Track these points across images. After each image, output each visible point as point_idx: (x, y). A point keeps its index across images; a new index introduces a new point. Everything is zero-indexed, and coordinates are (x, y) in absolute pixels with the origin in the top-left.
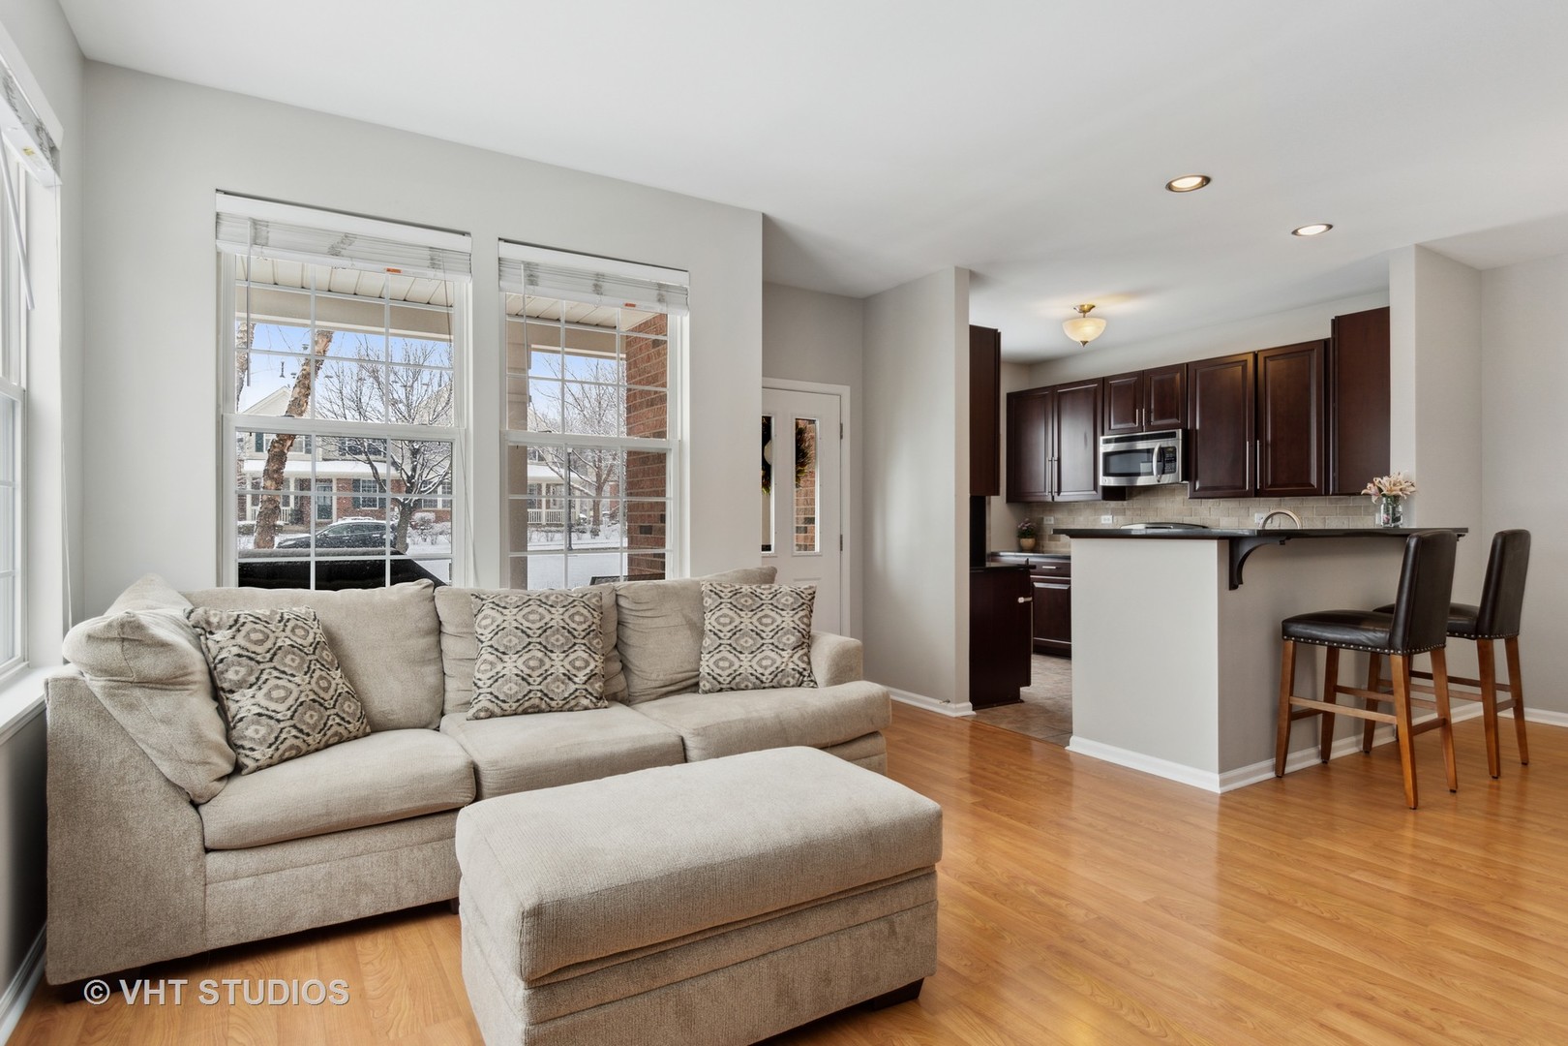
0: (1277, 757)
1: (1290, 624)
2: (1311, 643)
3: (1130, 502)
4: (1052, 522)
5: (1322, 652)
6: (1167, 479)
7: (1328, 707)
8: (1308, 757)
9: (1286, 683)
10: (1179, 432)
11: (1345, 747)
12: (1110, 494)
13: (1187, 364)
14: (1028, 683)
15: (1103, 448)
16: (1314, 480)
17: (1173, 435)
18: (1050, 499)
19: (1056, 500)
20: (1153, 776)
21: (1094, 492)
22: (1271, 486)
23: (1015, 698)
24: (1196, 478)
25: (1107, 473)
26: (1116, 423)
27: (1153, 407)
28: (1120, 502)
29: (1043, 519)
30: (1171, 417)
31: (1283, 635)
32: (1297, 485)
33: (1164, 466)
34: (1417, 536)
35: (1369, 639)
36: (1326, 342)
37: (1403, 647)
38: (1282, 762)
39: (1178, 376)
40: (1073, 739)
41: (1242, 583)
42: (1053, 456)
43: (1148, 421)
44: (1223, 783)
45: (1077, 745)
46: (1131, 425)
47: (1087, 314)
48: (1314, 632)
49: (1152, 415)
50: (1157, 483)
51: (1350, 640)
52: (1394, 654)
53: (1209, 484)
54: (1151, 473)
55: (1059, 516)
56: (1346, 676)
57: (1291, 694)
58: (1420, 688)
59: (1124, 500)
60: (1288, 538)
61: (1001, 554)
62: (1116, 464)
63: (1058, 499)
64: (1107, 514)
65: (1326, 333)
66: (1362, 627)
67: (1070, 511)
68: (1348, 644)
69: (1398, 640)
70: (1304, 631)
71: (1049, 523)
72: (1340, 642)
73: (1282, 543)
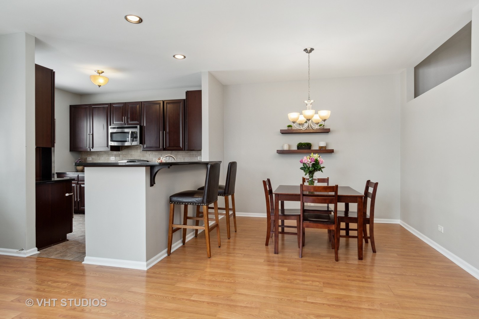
0: (168, 248)
1: (172, 197)
2: (179, 204)
3: (122, 152)
4: (91, 159)
5: (183, 206)
6: (134, 143)
7: (185, 227)
8: (179, 244)
9: (171, 220)
10: (138, 126)
11: (189, 237)
12: (114, 149)
13: (141, 102)
14: (71, 231)
15: (110, 131)
16: (181, 146)
17: (136, 127)
18: (89, 150)
19: (91, 150)
20: (120, 268)
21: (107, 148)
22: (169, 147)
23: (65, 239)
24: (145, 144)
25: (112, 141)
26: (115, 122)
27: (129, 116)
28: (118, 152)
29: (87, 158)
30: (136, 121)
31: (170, 202)
32: (177, 147)
33: (133, 139)
34: (210, 164)
35: (197, 201)
36: (184, 100)
37: (206, 202)
38: (170, 250)
39: (138, 106)
40: (86, 258)
41: (155, 184)
42: (90, 133)
43: (127, 122)
44: (147, 265)
45: (88, 260)
46: (121, 122)
47: (101, 75)
48: (180, 200)
49: (129, 119)
50: (131, 145)
51: (191, 201)
52: (204, 205)
53: (148, 146)
54: (129, 141)
55: (93, 157)
56: (190, 213)
57: (173, 223)
58: (211, 213)
59: (120, 151)
60: (171, 166)
61: (67, 173)
62: (115, 137)
63: (92, 150)
64: (113, 156)
65: (184, 97)
66: (195, 197)
67: (98, 155)
68: (190, 203)
69: (205, 200)
70: (177, 200)
71: (89, 160)
72: (188, 203)
73: (169, 167)
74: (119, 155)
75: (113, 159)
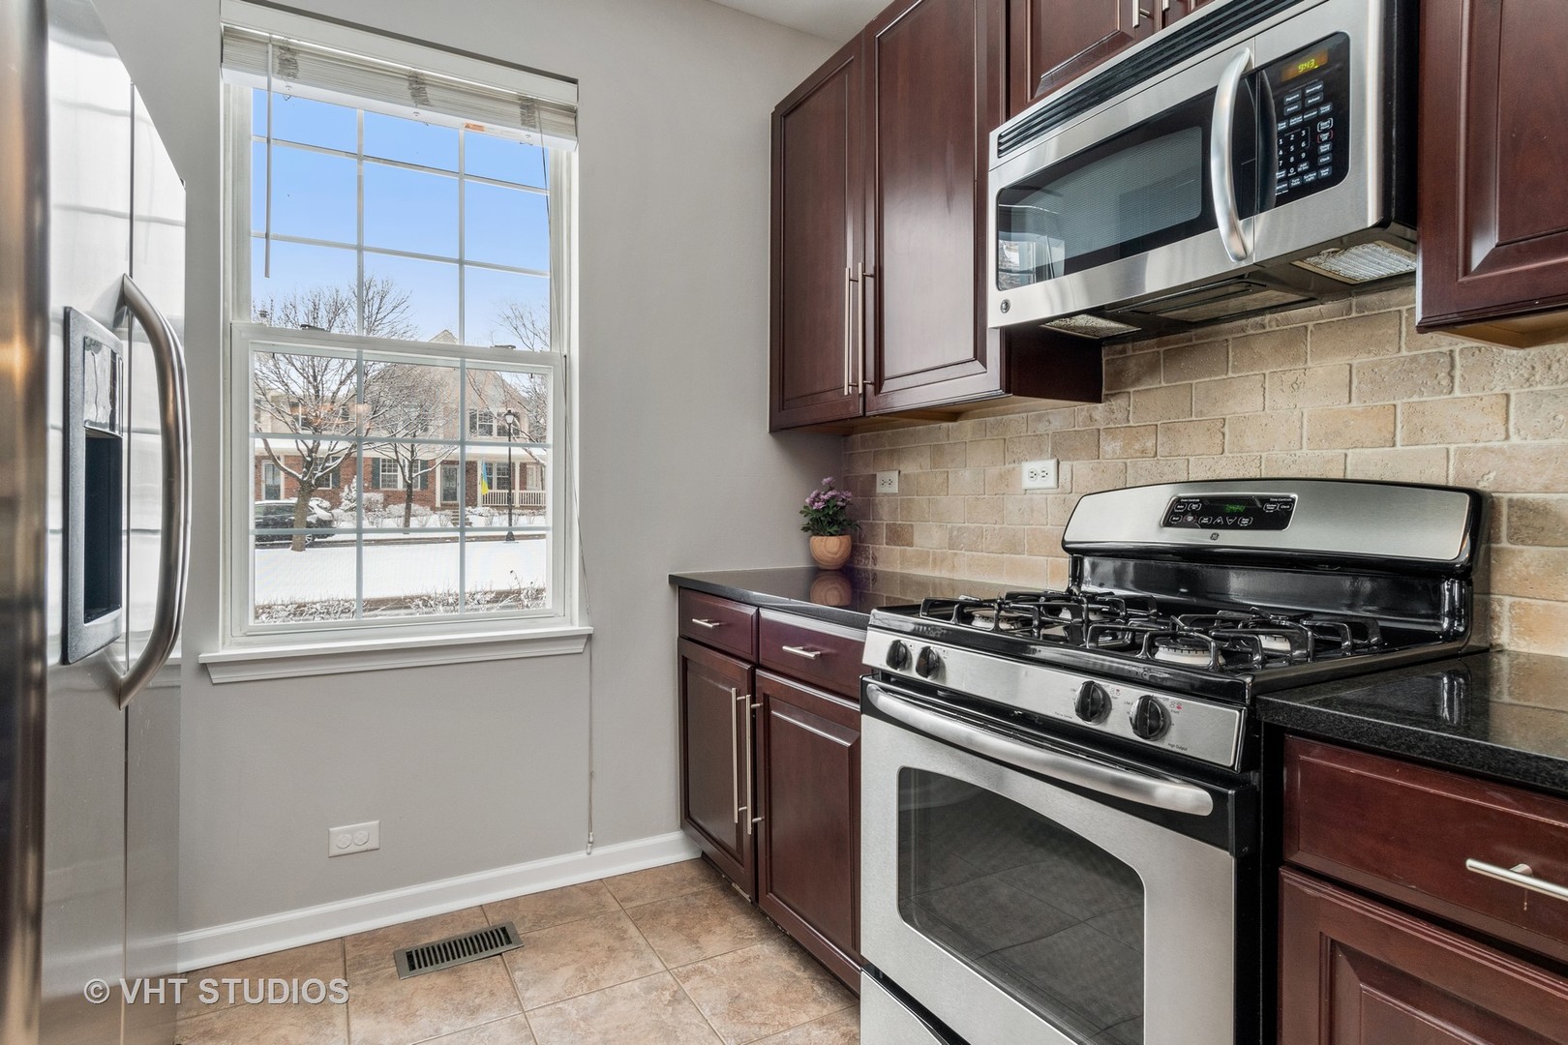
21: (977, 365)
55: (912, 468)
71: (890, 489)
74: (1091, 443)
75: (1038, 483)
